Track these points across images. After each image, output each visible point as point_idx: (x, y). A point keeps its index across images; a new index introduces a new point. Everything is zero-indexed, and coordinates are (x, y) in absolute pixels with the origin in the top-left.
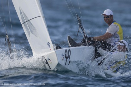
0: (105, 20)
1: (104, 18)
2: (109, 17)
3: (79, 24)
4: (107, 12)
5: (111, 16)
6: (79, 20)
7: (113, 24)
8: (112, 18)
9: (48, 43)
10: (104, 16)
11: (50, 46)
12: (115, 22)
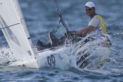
0: (87, 12)
1: (87, 10)
2: (91, 9)
3: (60, 19)
4: (89, 4)
5: (93, 8)
6: (60, 14)
7: (95, 17)
8: (94, 10)
9: (29, 52)
10: (86, 8)
11: (31, 54)
12: (97, 14)
